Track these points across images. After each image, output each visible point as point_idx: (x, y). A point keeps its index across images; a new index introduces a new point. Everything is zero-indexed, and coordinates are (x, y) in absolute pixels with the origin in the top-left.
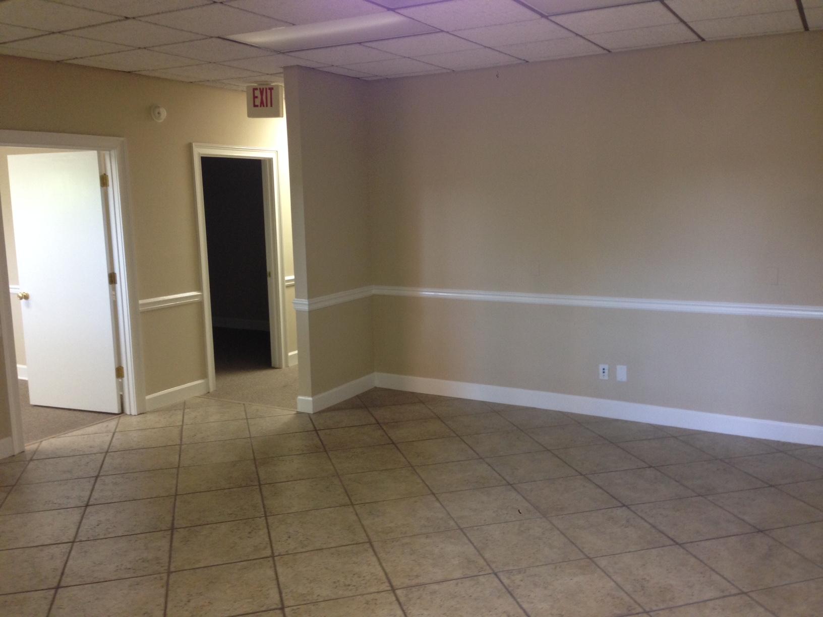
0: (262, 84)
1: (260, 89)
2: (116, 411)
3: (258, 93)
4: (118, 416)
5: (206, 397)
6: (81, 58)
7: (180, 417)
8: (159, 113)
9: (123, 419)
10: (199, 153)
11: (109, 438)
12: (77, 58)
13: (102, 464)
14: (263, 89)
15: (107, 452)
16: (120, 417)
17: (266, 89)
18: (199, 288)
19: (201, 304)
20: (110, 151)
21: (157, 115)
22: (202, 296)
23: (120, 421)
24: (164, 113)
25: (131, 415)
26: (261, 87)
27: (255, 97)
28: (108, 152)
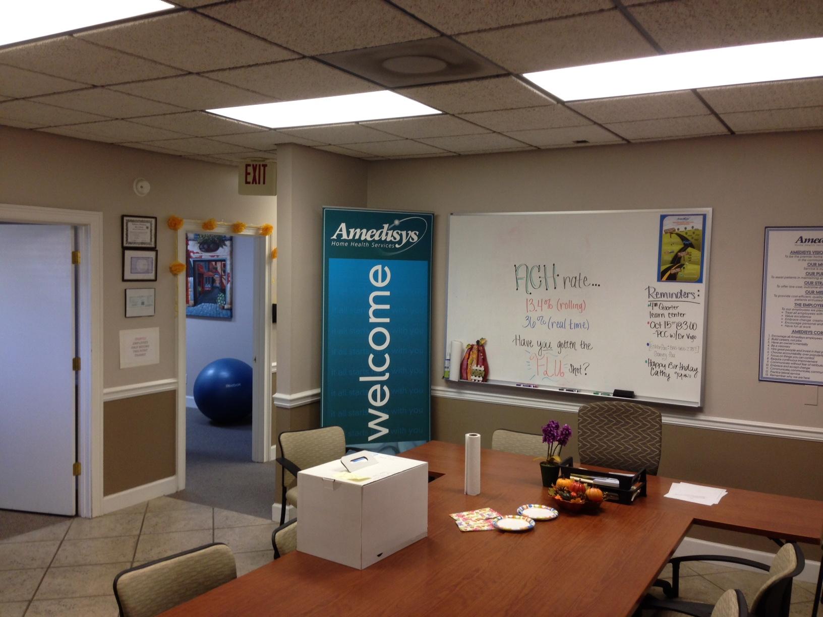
0: (255, 161)
1: (253, 165)
3: (250, 170)
4: (72, 519)
6: (56, 126)
7: (139, 524)
10: (184, 230)
11: (55, 548)
12: (50, 126)
13: (40, 584)
14: (256, 165)
15: (49, 567)
17: (260, 165)
18: (175, 375)
19: (175, 393)
21: (141, 188)
22: (177, 384)
23: (72, 526)
24: (147, 187)
25: (85, 518)
26: (255, 163)
27: (247, 174)
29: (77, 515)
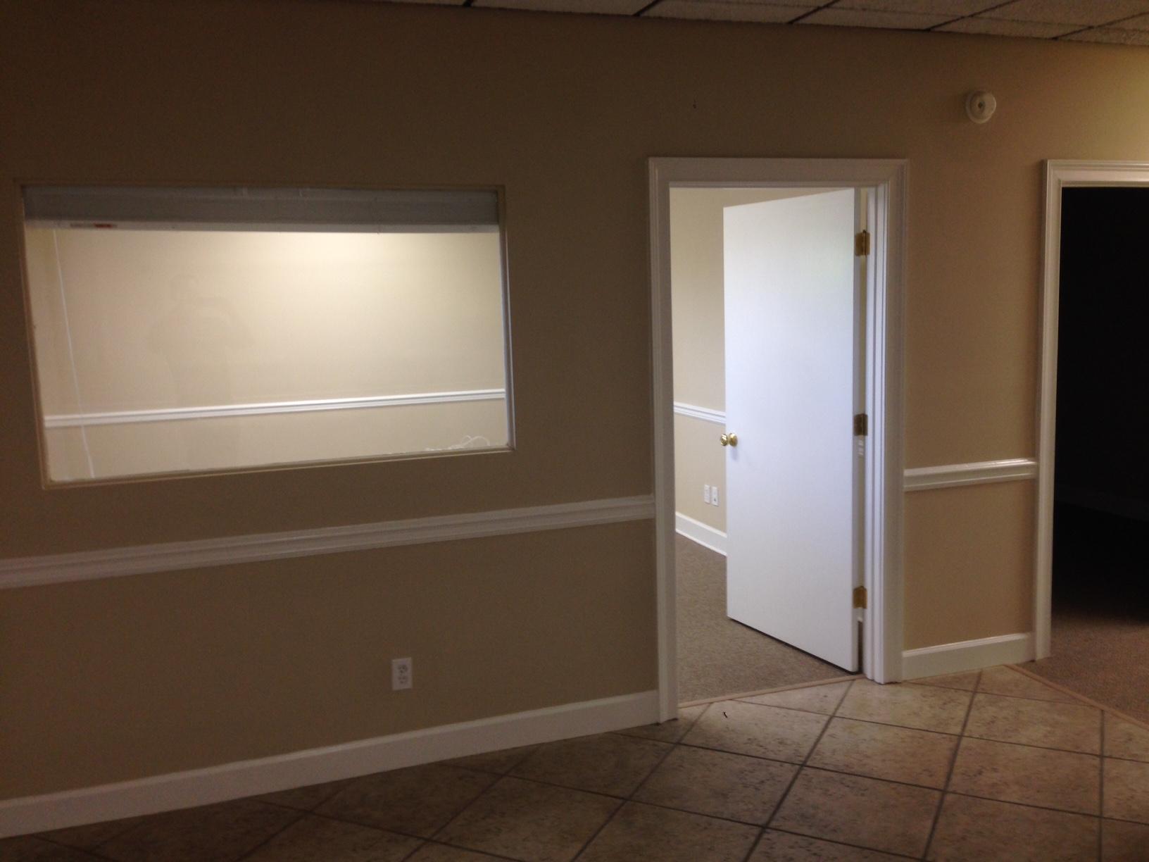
2: (849, 668)
4: (852, 677)
5: (1025, 671)
7: (961, 713)
8: (981, 105)
9: (857, 688)
10: (1059, 181)
11: (817, 729)
13: (785, 796)
15: (803, 765)
16: (854, 680)
18: (1031, 451)
19: (1031, 485)
20: (876, 186)
21: (978, 109)
22: (1036, 469)
23: (852, 690)
24: (991, 104)
25: (873, 680)
28: (873, 189)
29: (860, 670)
